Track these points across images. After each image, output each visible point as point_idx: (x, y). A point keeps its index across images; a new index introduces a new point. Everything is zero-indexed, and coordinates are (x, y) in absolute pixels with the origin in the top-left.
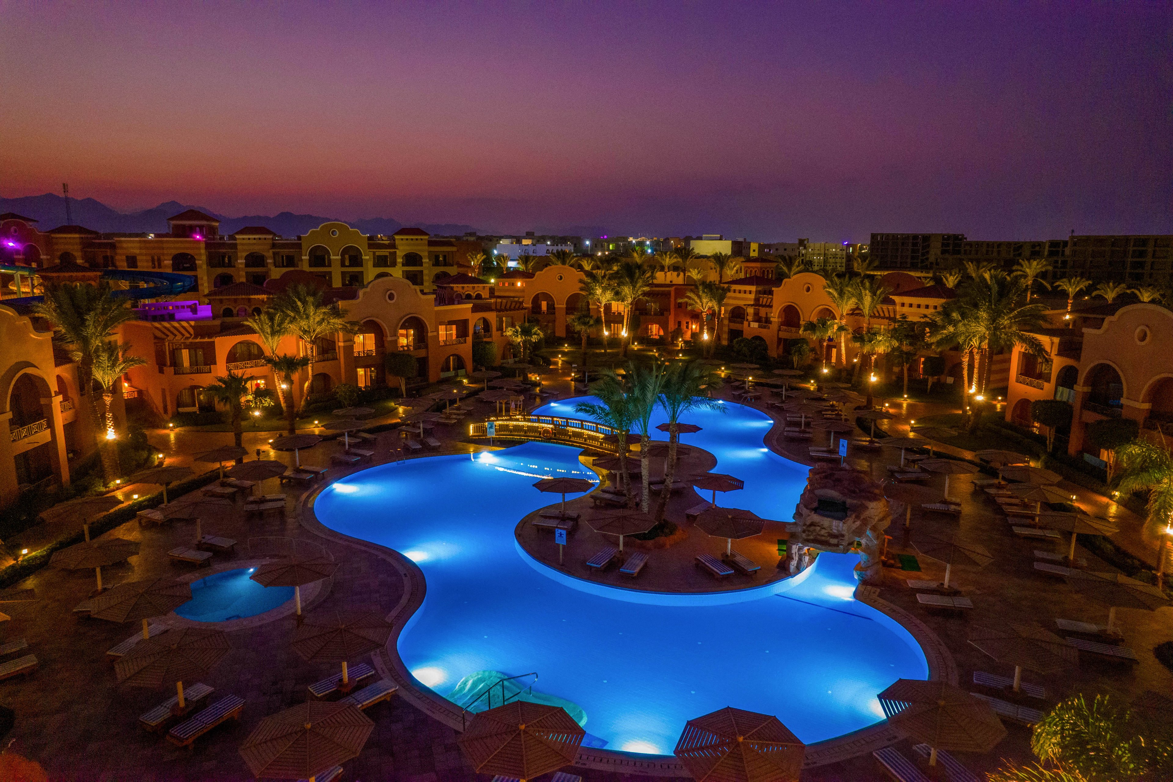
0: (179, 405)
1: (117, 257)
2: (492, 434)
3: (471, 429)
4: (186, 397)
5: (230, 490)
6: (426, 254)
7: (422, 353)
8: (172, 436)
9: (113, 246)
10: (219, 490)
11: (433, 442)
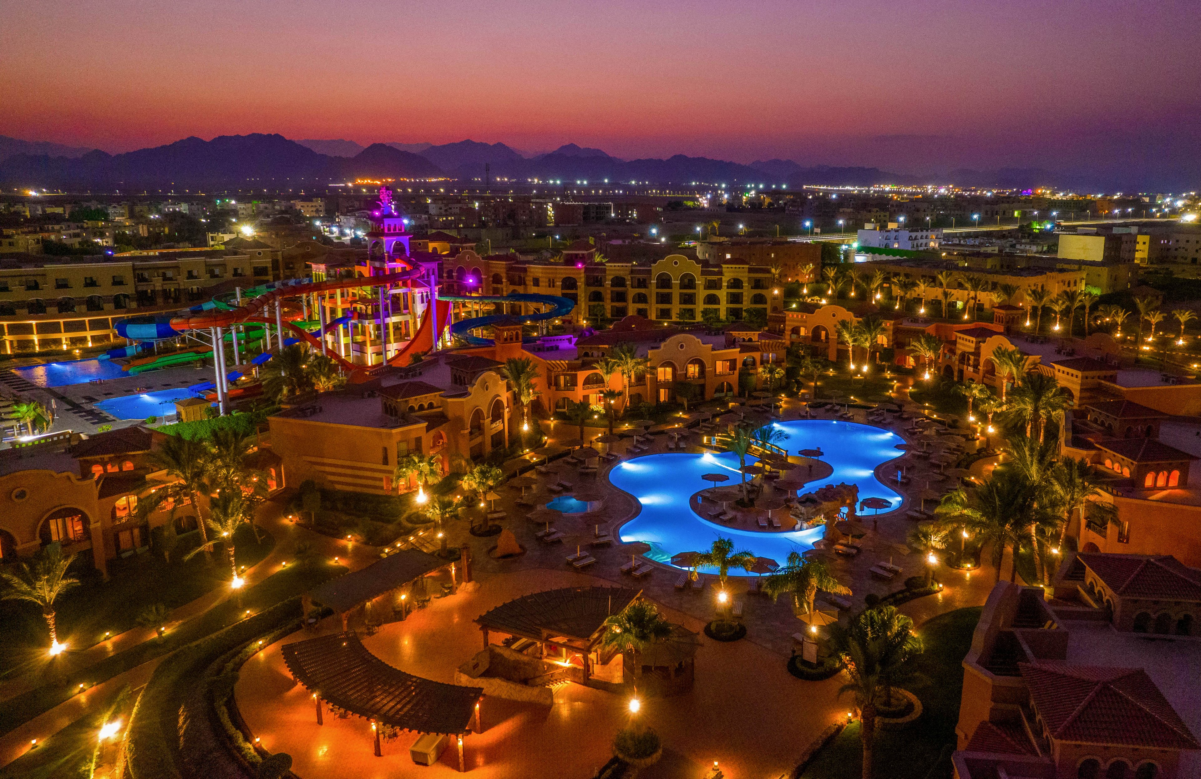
0: (557, 407)
1: (527, 278)
2: (714, 444)
3: (705, 439)
4: (561, 403)
5: (575, 461)
6: (746, 279)
7: (702, 381)
8: (552, 425)
9: (525, 270)
10: (570, 460)
11: (682, 445)
